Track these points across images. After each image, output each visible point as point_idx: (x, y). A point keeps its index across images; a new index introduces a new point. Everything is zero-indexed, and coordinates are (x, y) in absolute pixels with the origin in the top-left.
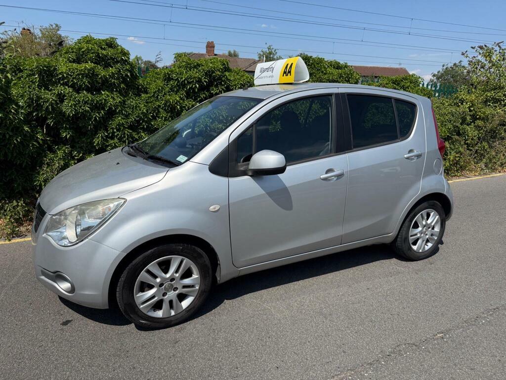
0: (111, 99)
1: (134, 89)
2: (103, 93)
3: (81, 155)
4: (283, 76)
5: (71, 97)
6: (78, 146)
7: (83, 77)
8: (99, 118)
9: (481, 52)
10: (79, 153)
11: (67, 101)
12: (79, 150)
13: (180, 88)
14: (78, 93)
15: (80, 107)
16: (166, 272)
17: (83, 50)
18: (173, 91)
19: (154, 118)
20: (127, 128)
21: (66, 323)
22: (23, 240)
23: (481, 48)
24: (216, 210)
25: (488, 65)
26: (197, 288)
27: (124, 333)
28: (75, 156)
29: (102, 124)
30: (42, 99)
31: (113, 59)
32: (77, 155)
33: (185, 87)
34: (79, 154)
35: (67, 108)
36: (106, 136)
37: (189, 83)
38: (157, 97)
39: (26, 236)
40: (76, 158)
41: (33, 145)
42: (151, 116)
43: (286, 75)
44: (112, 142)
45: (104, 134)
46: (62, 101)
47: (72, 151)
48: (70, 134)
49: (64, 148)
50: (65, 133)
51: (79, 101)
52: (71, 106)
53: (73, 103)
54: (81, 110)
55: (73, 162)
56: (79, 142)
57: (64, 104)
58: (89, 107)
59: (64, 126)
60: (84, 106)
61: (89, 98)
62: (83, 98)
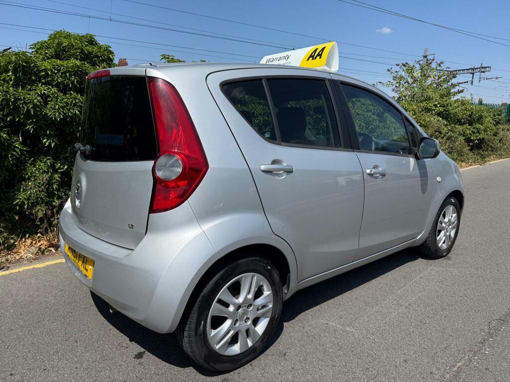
3: (66, 167)
5: (57, 98)
6: (61, 157)
7: (71, 75)
9: (405, 69)
10: (63, 164)
11: (53, 103)
12: (63, 161)
14: (65, 94)
15: (69, 110)
17: (64, 45)
22: (7, 272)
25: (410, 80)
28: (59, 168)
30: (21, 100)
31: (99, 57)
32: (62, 167)
34: (64, 167)
35: (52, 111)
39: (9, 267)
40: (60, 171)
41: (12, 155)
46: (46, 103)
47: (54, 163)
48: (55, 142)
49: (45, 160)
50: (49, 141)
51: (67, 103)
52: (59, 109)
53: (61, 105)
54: (70, 113)
55: (56, 176)
56: (63, 152)
57: (49, 106)
58: (78, 111)
59: (48, 132)
60: (74, 109)
61: (79, 100)
62: (71, 100)
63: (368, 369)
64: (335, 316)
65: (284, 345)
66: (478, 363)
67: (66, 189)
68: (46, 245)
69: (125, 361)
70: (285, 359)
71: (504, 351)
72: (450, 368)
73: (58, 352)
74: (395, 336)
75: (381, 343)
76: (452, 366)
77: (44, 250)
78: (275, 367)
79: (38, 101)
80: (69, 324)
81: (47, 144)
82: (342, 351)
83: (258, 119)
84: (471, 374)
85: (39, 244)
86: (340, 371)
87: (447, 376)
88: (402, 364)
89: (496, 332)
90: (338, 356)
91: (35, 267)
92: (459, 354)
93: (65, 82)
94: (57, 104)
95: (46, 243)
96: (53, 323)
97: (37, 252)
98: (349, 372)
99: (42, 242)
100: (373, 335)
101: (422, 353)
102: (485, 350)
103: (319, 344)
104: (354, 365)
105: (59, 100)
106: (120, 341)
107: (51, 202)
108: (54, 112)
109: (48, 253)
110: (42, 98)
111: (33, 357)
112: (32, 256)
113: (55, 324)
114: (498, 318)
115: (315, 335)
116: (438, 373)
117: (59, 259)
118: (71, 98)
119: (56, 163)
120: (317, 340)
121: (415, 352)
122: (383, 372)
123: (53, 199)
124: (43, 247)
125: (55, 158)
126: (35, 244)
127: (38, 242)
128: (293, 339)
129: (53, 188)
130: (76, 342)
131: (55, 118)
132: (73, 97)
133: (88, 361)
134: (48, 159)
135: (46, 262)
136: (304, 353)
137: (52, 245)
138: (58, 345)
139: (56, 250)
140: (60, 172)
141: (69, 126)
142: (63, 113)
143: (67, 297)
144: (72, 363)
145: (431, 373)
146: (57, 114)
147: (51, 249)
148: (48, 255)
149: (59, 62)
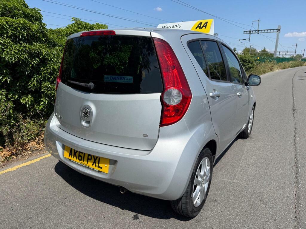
0: (44, 49)
2: (35, 44)
3: (17, 97)
6: (12, 89)
7: (21, 29)
8: (35, 64)
11: (8, 50)
12: (14, 92)
14: (16, 43)
15: (21, 55)
29: (36, 70)
31: (33, 17)
32: (13, 97)
34: (15, 96)
40: (12, 99)
45: (39, 78)
46: (3, 50)
47: (7, 94)
48: (10, 79)
49: (1, 92)
50: (6, 78)
51: (19, 50)
52: (14, 54)
53: (15, 51)
54: (22, 58)
55: (11, 103)
57: (5, 52)
58: (27, 56)
59: (5, 71)
60: (24, 55)
61: (28, 48)
62: (22, 48)
68: (8, 154)
69: (130, 223)
77: (8, 158)
81: (4, 80)
85: (3, 154)
91: (9, 171)
93: (17, 34)
94: (12, 51)
95: (7, 152)
97: (4, 160)
107: (10, 122)
108: (10, 56)
112: (1, 163)
117: (23, 163)
119: (9, 94)
123: (10, 120)
124: (7, 156)
125: (8, 90)
127: (1, 153)
129: (10, 112)
131: (11, 61)
132: (23, 46)
134: (3, 91)
135: (14, 166)
137: (13, 154)
139: (17, 157)
141: (20, 67)
142: (17, 57)
146: (13, 58)
147: (13, 156)
148: (12, 161)
149: (11, 19)
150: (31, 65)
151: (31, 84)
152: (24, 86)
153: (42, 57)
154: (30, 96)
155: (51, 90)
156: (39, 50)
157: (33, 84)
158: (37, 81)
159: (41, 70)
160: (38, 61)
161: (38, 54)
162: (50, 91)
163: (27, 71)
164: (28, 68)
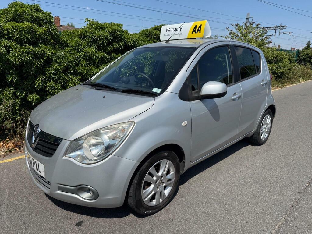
0: (48, 50)
1: (59, 44)
2: (41, 46)
3: (24, 95)
4: (192, 33)
5: (16, 49)
6: (20, 88)
7: (25, 33)
8: (40, 65)
9: (237, 28)
10: (22, 93)
11: (13, 52)
12: (22, 90)
13: (92, 43)
14: (21, 46)
15: (25, 57)
16: (158, 172)
17: (19, 12)
18: (88, 45)
19: (77, 65)
20: (62, 72)
21: (79, 224)
23: (236, 25)
24: (186, 124)
25: (240, 35)
26: (174, 180)
27: (130, 222)
28: (19, 95)
29: (41, 70)
31: (43, 20)
32: (21, 95)
33: (96, 42)
34: (22, 94)
35: (13, 57)
36: (45, 79)
37: (100, 40)
38: (78, 50)
42: (74, 64)
43: (195, 33)
44: (49, 83)
45: (43, 78)
46: (9, 52)
47: (15, 92)
48: (16, 78)
49: (9, 90)
50: (12, 78)
51: (23, 52)
52: (18, 56)
53: (19, 53)
54: (25, 59)
55: (18, 100)
56: (21, 85)
57: (10, 54)
58: (31, 57)
59: (11, 72)
60: (28, 56)
61: (32, 50)
62: (26, 50)
63: (225, 229)
64: (201, 192)
65: (171, 214)
66: (290, 223)
67: (25, 109)
68: (12, 146)
69: (70, 228)
70: (173, 224)
71: (305, 214)
72: (274, 226)
73: (24, 223)
74: (239, 205)
75: (231, 211)
76: (275, 225)
77: (11, 149)
78: (167, 229)
79: (3, 51)
80: (31, 203)
81: (10, 79)
82: (208, 217)
83: (148, 61)
84: (287, 230)
85: (8, 145)
86: (207, 231)
87: (273, 232)
88: (245, 225)
89: (299, 201)
90: (206, 220)
91: (6, 162)
92: (278, 217)
93: (22, 38)
94: (16, 53)
95: (12, 144)
96: (20, 202)
97: (7, 151)
98: (213, 232)
99: (9, 144)
100: (226, 205)
101: (256, 217)
102: (294, 214)
103: (193, 212)
104: (216, 226)
105: (18, 50)
106: (66, 214)
107: (15, 118)
108: (14, 58)
109: (14, 152)
110: (6, 49)
111: (8, 227)
112: (3, 154)
113: (22, 203)
114: (299, 191)
115: (190, 206)
116: (267, 230)
117: (22, 155)
118: (26, 49)
119: (17, 92)
120: (191, 210)
121: (252, 217)
122: (234, 231)
123: (16, 116)
124: (11, 148)
125: (16, 89)
126: (5, 145)
127: (7, 144)
128: (176, 209)
129: (15, 108)
130: (37, 215)
131: (15, 62)
132: (27, 48)
133: (45, 229)
134: (11, 90)
135: (13, 157)
136: (184, 219)
137: (16, 146)
138: (25, 218)
139: (19, 149)
140: (20, 98)
141: (26, 67)
142: (21, 58)
143: (28, 183)
144: (35, 231)
145: (263, 230)
146: (17, 60)
147: (16, 148)
148: (14, 153)
149: (16, 24)
150: (35, 66)
151: (37, 83)
152: (31, 85)
153: (46, 58)
154: (35, 94)
155: (55, 89)
156: (43, 52)
157: (38, 83)
158: (42, 80)
159: (46, 70)
160: (42, 62)
161: (42, 55)
162: (53, 90)
163: (33, 72)
164: (33, 69)
